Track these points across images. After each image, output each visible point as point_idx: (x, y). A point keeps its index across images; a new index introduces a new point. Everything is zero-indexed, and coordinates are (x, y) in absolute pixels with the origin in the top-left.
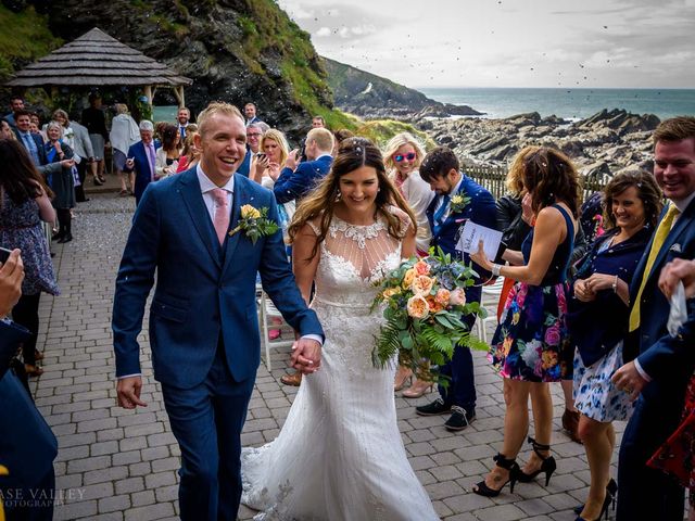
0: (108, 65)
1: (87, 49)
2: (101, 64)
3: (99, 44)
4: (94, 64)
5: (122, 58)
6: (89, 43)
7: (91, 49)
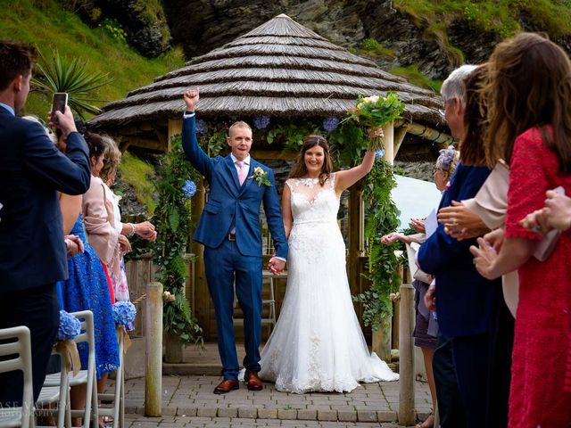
0: (300, 75)
1: (257, 48)
2: (284, 74)
3: (288, 41)
4: (270, 74)
5: (333, 65)
6: (265, 39)
7: (266, 49)
